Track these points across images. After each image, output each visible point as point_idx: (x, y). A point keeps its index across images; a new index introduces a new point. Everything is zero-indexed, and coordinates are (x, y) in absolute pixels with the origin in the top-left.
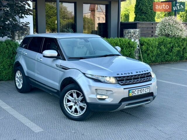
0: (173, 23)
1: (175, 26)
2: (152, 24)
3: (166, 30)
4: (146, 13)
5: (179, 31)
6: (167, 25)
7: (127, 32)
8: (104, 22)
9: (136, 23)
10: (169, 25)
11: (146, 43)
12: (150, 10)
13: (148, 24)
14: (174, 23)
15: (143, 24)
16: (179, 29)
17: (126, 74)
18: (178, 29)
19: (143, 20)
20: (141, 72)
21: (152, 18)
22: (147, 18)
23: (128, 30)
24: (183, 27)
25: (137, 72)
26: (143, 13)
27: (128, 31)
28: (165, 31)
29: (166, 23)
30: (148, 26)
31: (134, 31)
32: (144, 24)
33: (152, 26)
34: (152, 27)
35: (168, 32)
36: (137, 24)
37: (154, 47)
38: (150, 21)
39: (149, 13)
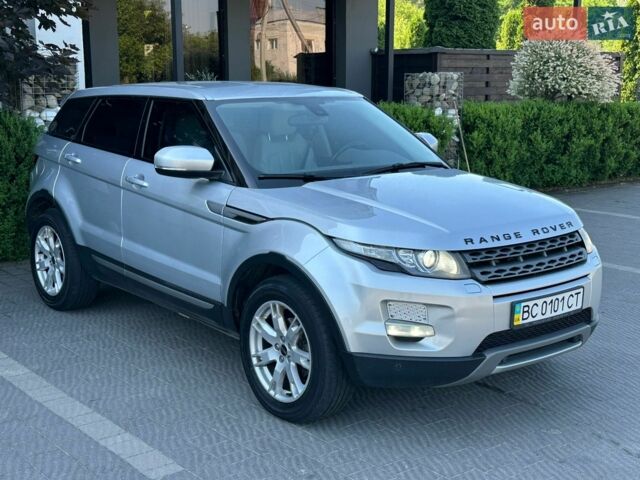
0: (572, 50)
1: (580, 60)
2: (488, 56)
3: (547, 75)
4: (464, 19)
5: (591, 81)
6: (550, 58)
7: (417, 82)
8: (322, 49)
9: (436, 54)
10: (559, 58)
11: (483, 121)
12: (478, 8)
13: (474, 57)
14: (575, 50)
15: (458, 57)
16: (591, 72)
17: (498, 239)
18: (587, 74)
19: (457, 42)
20: (551, 230)
21: (485, 35)
22: (470, 36)
23: (422, 75)
24: (604, 65)
25: (535, 232)
26: (456, 18)
27: (422, 79)
28: (543, 78)
29: (547, 51)
30: (475, 64)
31: (443, 81)
32: (462, 56)
33: (486, 64)
34: (488, 69)
35: (557, 83)
36: (438, 55)
37: (508, 137)
38: (477, 45)
39: (475, 17)
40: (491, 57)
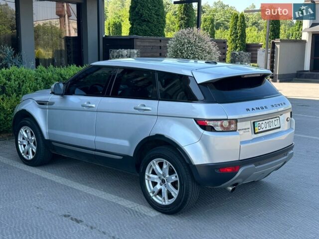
1: (200, 44)
2: (160, 41)
3: (184, 51)
4: (148, 21)
5: (205, 55)
6: (185, 43)
7: (115, 54)
8: (76, 35)
9: (133, 39)
10: (189, 43)
12: (155, 16)
13: (154, 41)
14: (197, 39)
15: (145, 40)
16: (205, 50)
18: (203, 51)
19: (145, 33)
21: (159, 30)
22: (152, 30)
23: (118, 51)
24: (212, 47)
26: (145, 21)
27: (118, 53)
28: (182, 53)
29: (184, 39)
30: (153, 44)
31: (129, 54)
32: (147, 40)
33: (159, 45)
34: (160, 47)
35: (188, 55)
36: (135, 40)
38: (156, 35)
39: (154, 21)
40: (162, 41)
